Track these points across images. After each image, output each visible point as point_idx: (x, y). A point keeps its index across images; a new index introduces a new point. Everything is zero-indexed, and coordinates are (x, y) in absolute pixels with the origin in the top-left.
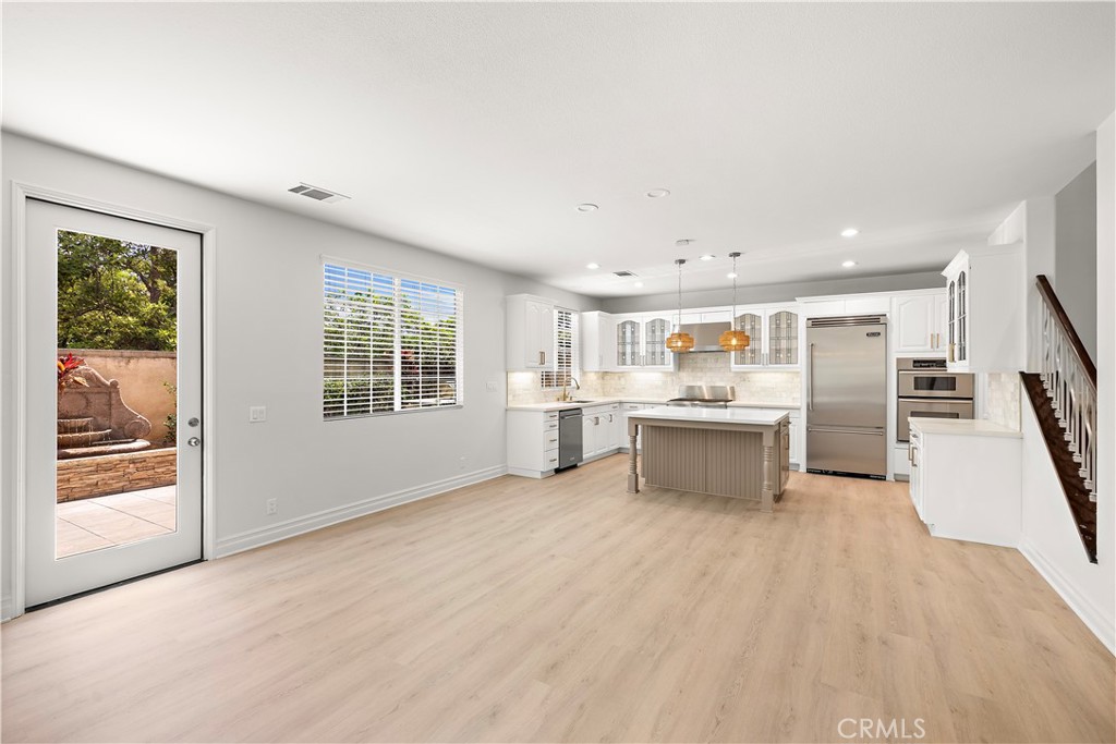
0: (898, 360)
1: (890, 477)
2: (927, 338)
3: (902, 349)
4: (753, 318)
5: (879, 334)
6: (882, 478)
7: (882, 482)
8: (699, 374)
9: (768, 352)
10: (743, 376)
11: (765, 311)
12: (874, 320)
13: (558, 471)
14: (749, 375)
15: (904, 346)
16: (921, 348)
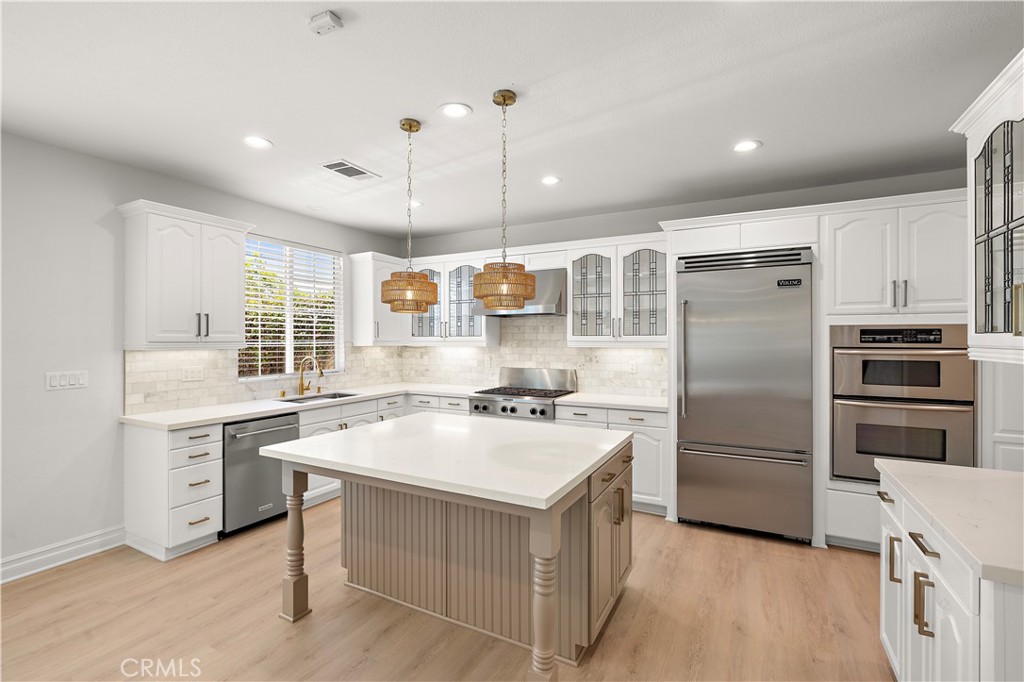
0: (832, 328)
1: (819, 541)
2: (883, 289)
3: (840, 308)
4: (600, 261)
5: (799, 281)
6: (806, 543)
7: (806, 550)
8: (528, 350)
9: (621, 315)
10: (588, 354)
11: (616, 249)
12: (792, 256)
13: (223, 536)
14: (598, 353)
15: (842, 303)
16: (874, 307)
